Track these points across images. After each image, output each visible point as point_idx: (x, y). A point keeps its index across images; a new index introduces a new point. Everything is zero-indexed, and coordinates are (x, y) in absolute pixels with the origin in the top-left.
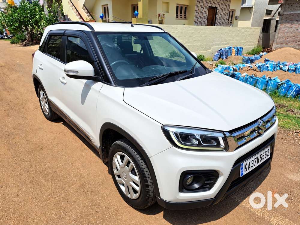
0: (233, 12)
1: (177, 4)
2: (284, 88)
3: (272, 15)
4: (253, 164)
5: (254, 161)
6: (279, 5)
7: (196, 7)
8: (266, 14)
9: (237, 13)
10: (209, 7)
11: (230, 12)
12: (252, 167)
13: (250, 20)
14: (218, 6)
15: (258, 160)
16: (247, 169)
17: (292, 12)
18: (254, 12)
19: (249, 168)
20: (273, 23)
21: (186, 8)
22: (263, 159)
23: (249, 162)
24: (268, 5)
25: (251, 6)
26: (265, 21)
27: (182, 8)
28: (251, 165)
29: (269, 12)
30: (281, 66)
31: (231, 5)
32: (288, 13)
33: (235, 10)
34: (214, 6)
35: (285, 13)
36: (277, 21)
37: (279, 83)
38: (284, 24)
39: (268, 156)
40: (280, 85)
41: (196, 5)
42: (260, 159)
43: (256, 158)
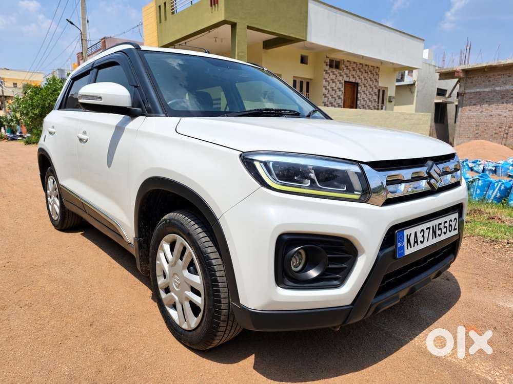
0: (384, 91)
1: (294, 77)
2: (478, 186)
3: (447, 95)
4: (423, 236)
5: (426, 232)
6: (457, 80)
7: (324, 81)
8: (438, 94)
9: (391, 92)
10: (345, 82)
11: (379, 90)
12: (422, 242)
13: (412, 104)
14: (358, 81)
15: (434, 232)
16: (412, 246)
17: (478, 90)
18: (418, 92)
19: (416, 242)
20: (451, 109)
21: (308, 83)
22: (445, 233)
23: (416, 233)
24: (439, 79)
25: (412, 83)
26: (437, 105)
27: (301, 83)
28: (420, 239)
29: (441, 92)
30: (471, 165)
31: (380, 80)
32: (473, 91)
33: (387, 88)
34: (353, 80)
35: (467, 91)
36: (456, 106)
37: (469, 180)
38: (468, 108)
39: (455, 229)
40: (472, 182)
41: (325, 70)
42: (438, 232)
43: (429, 228)
